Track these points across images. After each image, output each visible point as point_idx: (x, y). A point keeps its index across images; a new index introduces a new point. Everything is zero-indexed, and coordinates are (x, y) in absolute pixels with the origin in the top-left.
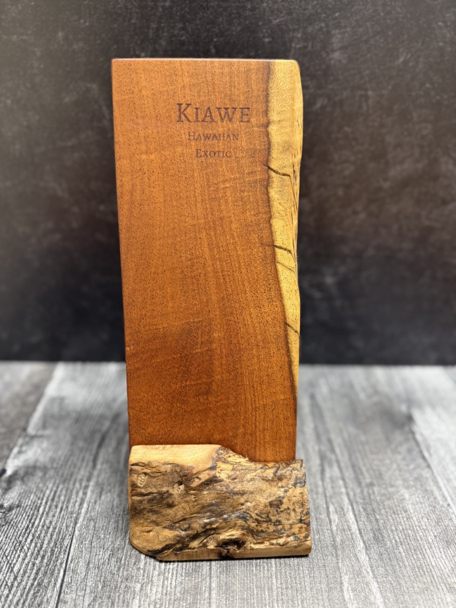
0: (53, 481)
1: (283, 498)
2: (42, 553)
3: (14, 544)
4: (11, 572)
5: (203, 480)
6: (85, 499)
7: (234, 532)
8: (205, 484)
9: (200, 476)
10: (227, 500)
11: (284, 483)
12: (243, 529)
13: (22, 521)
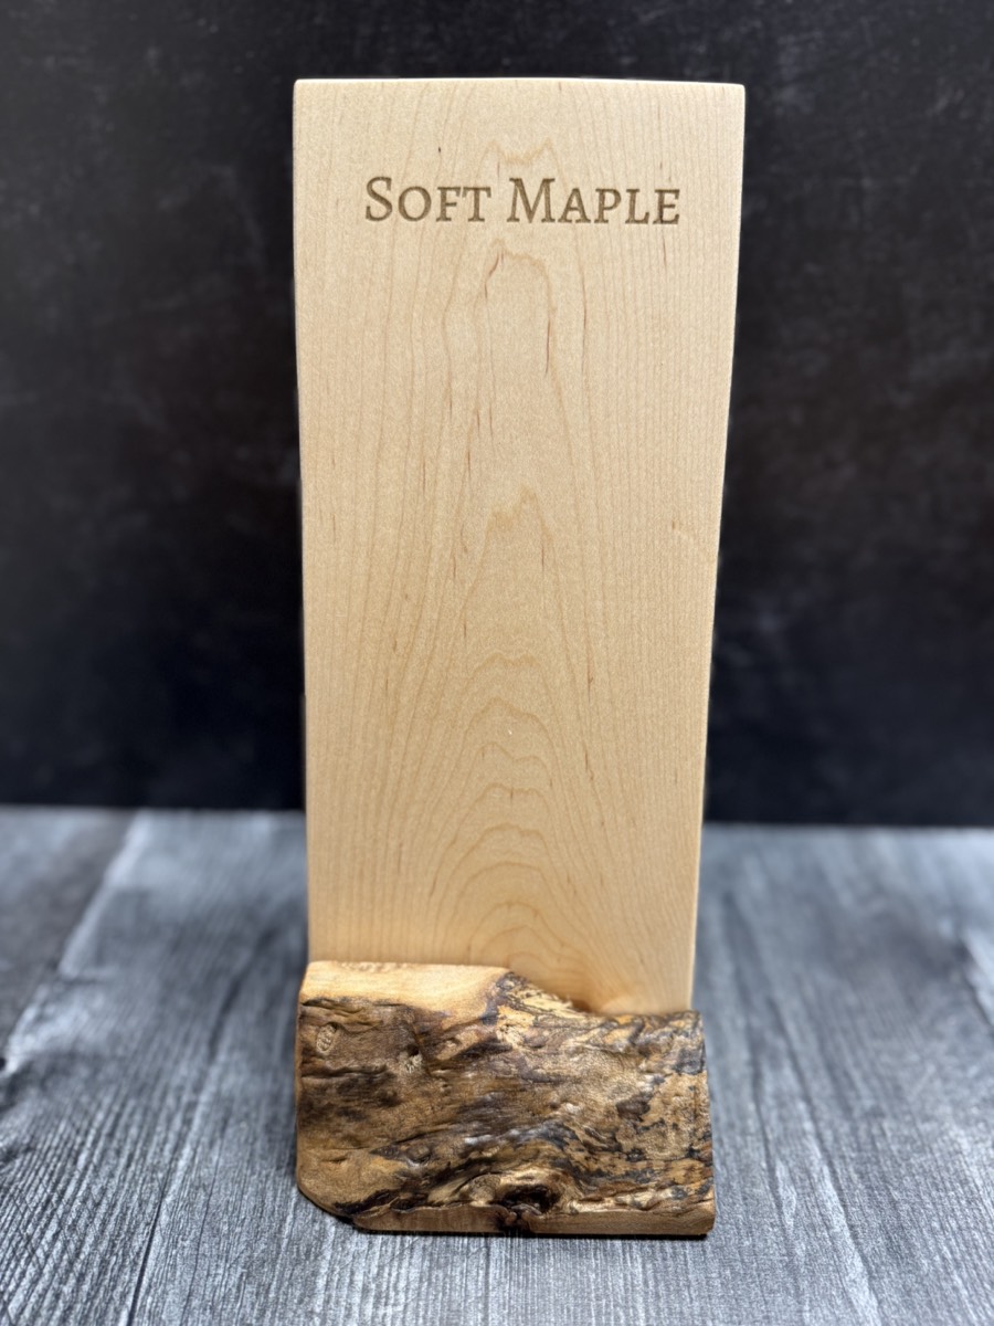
0: (113, 1089)
1: (651, 1096)
2: (78, 1266)
3: (14, 1243)
5: (465, 1046)
6: (186, 1134)
7: (531, 1171)
8: (469, 1055)
9: (458, 1037)
10: (519, 1096)
11: (652, 1062)
12: (553, 1165)
13: (34, 1185)
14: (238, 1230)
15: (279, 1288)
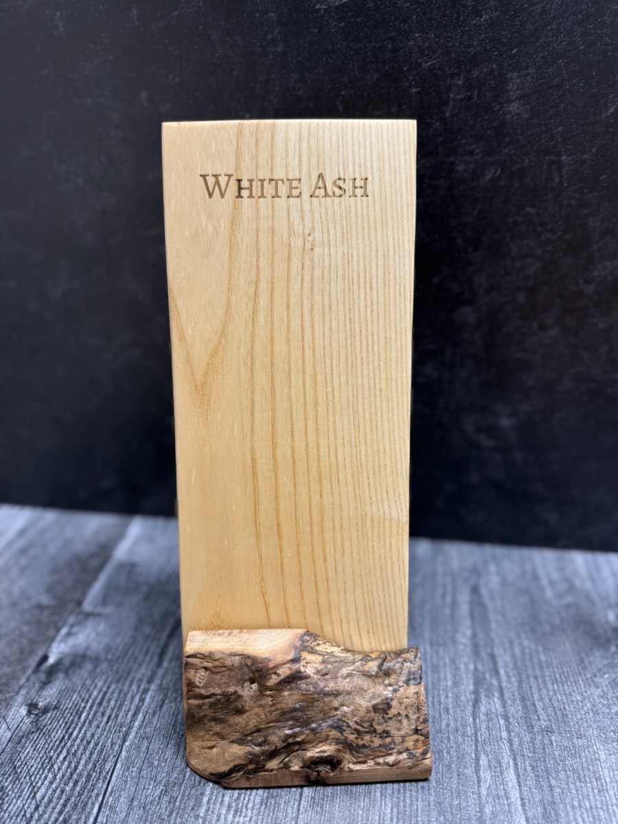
0: (104, 677)
1: (392, 699)
2: (75, 776)
3: (43, 760)
4: (32, 799)
5: (282, 677)
6: (141, 707)
7: (325, 748)
8: (285, 682)
9: (278, 672)
10: (316, 704)
11: (392, 679)
12: (337, 743)
13: (57, 728)
14: (163, 764)
15: (181, 800)
